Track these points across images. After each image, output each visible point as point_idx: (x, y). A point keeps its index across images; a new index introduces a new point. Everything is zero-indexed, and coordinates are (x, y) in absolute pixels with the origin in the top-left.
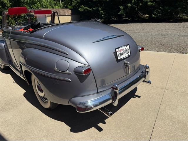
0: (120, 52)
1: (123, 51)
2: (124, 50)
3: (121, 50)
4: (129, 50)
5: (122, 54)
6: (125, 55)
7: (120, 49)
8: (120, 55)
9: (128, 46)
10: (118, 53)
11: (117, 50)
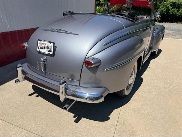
0: (41, 45)
1: (44, 46)
2: (46, 46)
3: (42, 44)
4: (52, 49)
5: (42, 48)
6: (45, 51)
7: (42, 42)
8: (40, 48)
9: (53, 44)
10: (39, 45)
11: (39, 42)
